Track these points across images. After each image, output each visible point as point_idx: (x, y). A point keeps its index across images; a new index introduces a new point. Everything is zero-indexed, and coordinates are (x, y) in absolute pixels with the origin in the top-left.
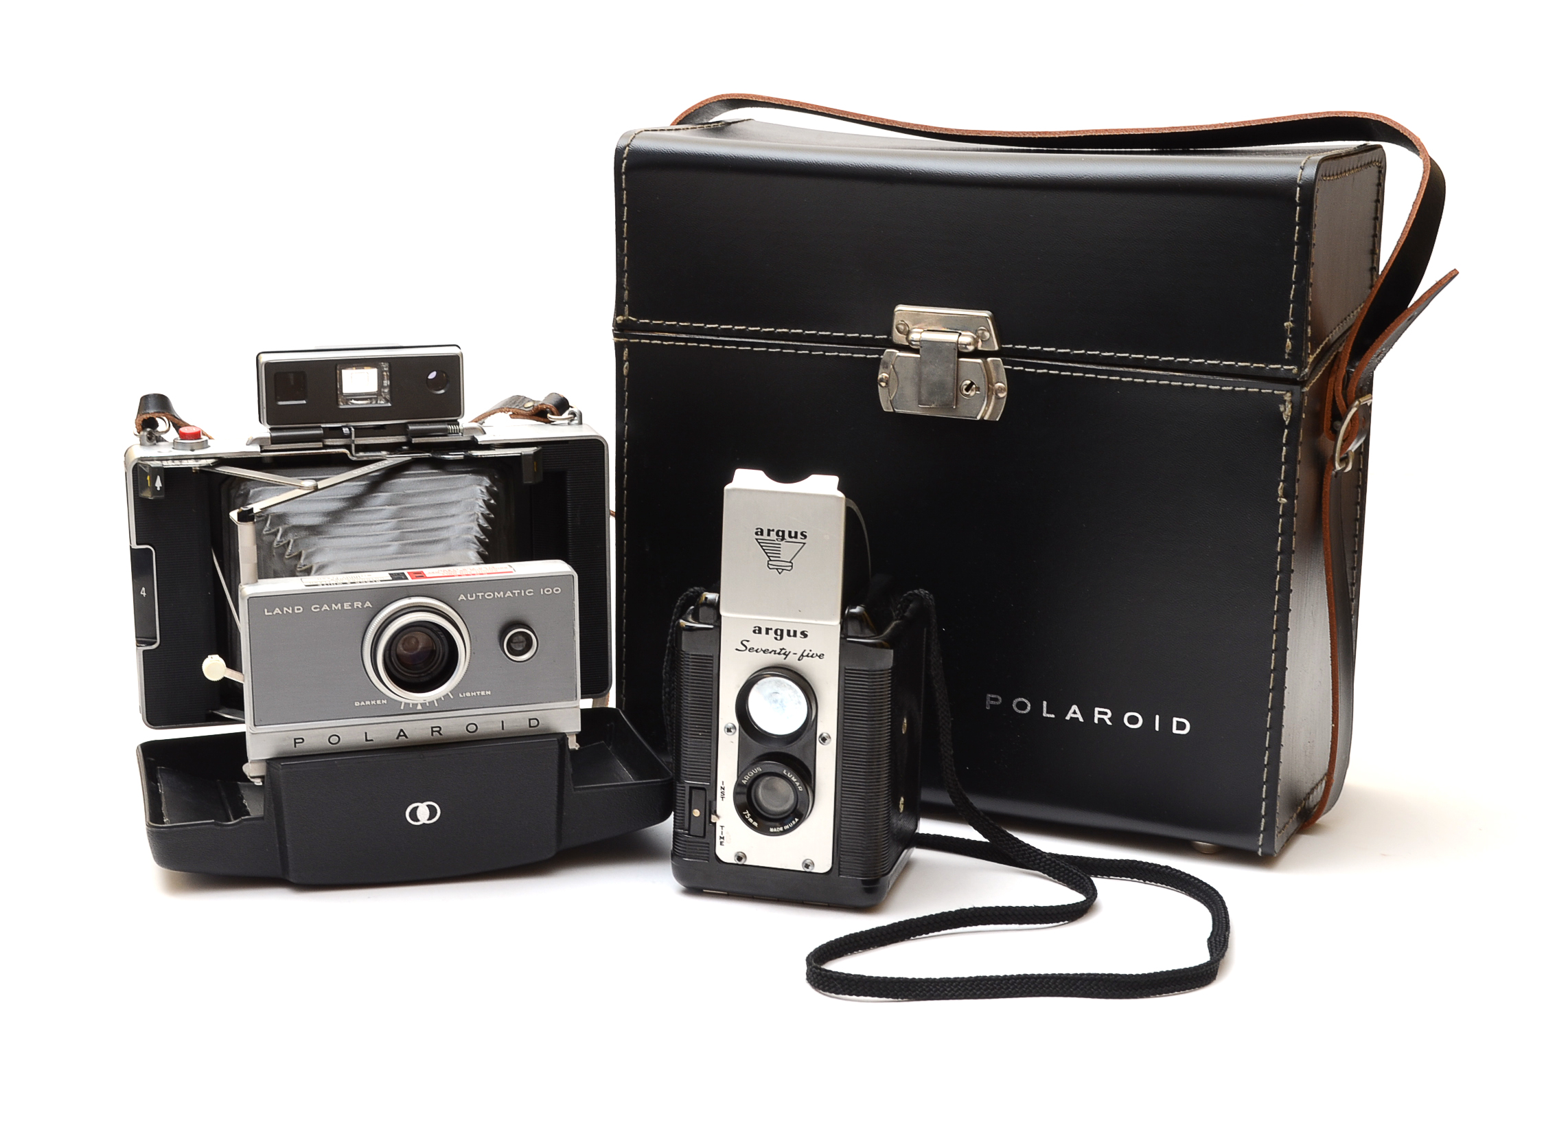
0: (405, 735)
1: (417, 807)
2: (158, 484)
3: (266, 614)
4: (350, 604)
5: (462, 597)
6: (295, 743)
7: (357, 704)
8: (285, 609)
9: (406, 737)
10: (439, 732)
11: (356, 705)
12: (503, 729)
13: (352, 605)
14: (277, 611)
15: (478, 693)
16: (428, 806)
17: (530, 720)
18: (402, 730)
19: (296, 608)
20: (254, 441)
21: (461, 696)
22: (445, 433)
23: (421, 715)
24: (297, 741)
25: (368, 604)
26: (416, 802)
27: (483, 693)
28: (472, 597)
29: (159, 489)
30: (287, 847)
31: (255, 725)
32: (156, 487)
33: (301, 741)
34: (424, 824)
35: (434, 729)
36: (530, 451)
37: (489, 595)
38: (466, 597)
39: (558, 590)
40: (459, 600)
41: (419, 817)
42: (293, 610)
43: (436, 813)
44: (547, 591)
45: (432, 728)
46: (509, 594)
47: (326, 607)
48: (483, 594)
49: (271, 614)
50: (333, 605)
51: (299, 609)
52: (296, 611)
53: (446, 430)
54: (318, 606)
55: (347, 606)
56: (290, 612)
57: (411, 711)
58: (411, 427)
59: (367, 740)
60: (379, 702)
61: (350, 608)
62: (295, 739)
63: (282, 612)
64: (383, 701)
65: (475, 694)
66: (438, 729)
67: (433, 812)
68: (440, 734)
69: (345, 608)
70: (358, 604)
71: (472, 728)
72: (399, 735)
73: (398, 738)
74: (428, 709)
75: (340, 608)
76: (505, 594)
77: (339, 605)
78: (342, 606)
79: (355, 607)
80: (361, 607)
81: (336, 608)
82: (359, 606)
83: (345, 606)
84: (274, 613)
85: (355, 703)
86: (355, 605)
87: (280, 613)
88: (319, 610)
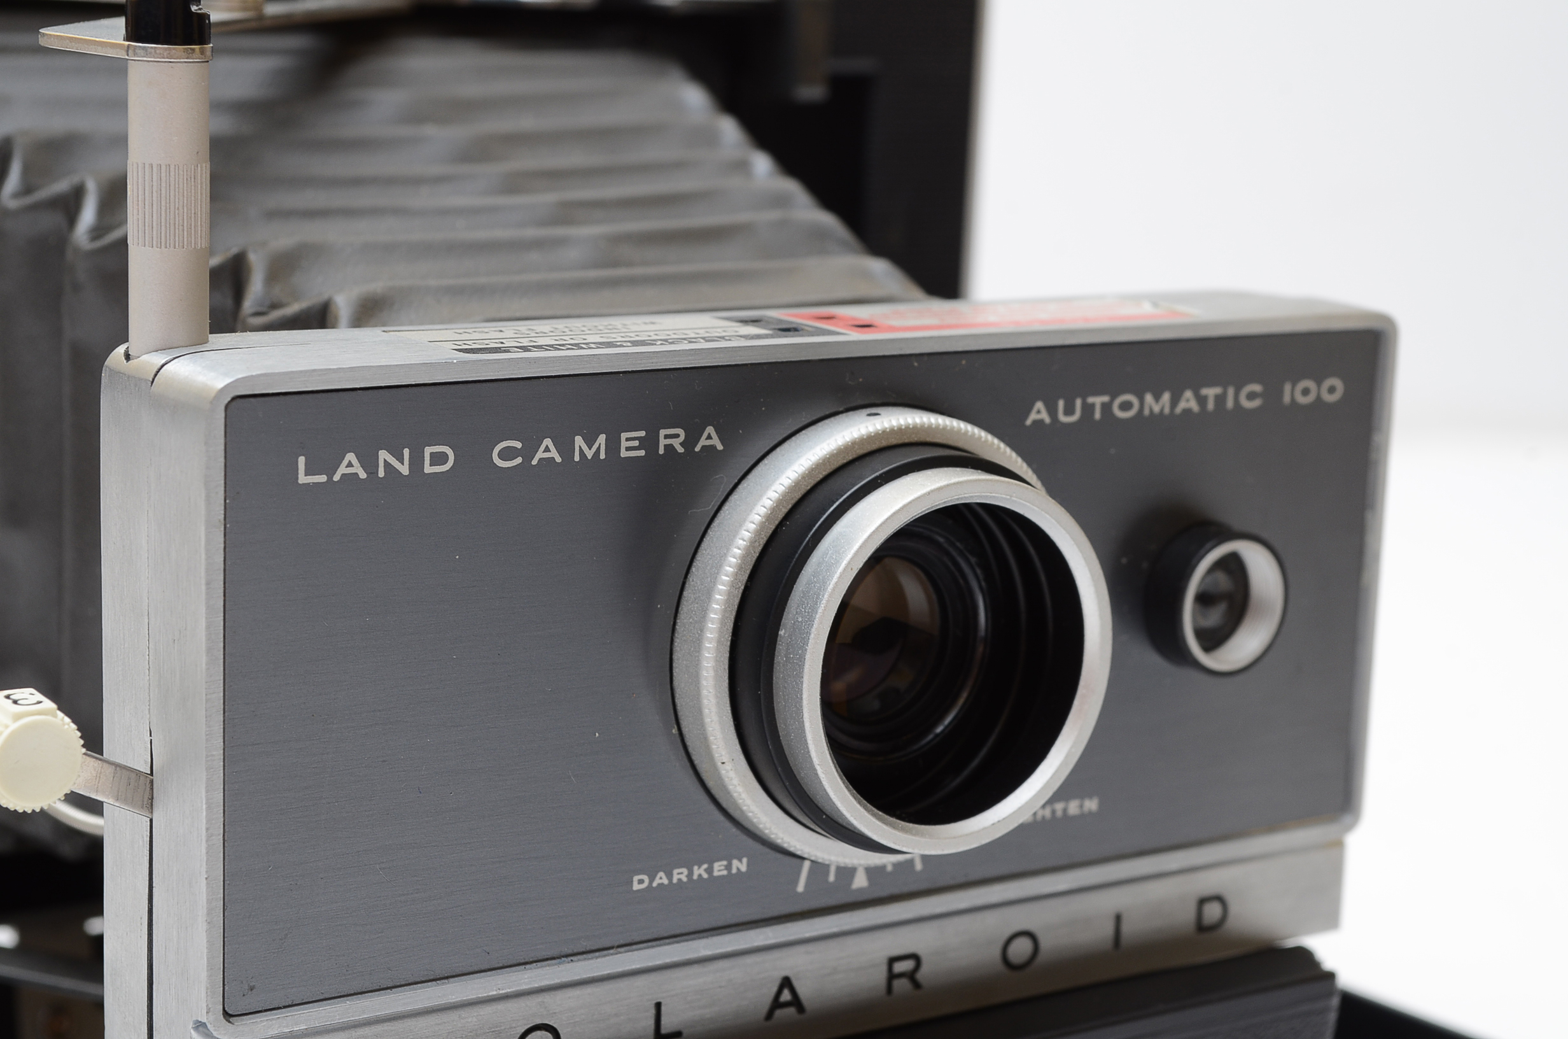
0: (796, 1002)
3: (303, 479)
4: (642, 434)
5: (1039, 410)
7: (639, 882)
8: (384, 455)
9: (800, 1006)
10: (911, 974)
11: (636, 887)
12: (1117, 943)
13: (650, 442)
14: (351, 465)
15: (1060, 807)
17: (1202, 903)
18: (786, 983)
19: (428, 450)
25: (710, 437)
27: (1074, 809)
28: (1069, 411)
31: (227, 1015)
35: (895, 969)
37: (1126, 407)
38: (1052, 411)
39: (1333, 389)
40: (1030, 422)
42: (416, 462)
45: (887, 961)
46: (1188, 400)
47: (547, 450)
48: (1103, 398)
49: (323, 478)
50: (579, 441)
51: (440, 459)
52: (428, 469)
54: (519, 445)
55: (629, 443)
56: (404, 470)
57: (831, 896)
59: (659, 1035)
60: (719, 869)
61: (642, 453)
63: (373, 471)
64: (735, 863)
65: (1048, 813)
66: (909, 964)
68: (917, 985)
69: (624, 454)
70: (672, 438)
71: (1021, 949)
72: (776, 1004)
73: (770, 1015)
74: (890, 886)
75: (602, 456)
76: (1174, 402)
77: (602, 439)
78: (613, 445)
79: (661, 451)
80: (681, 450)
81: (589, 454)
82: (676, 443)
83: (624, 444)
84: (336, 478)
85: (636, 878)
86: (663, 442)
87: (363, 475)
88: (519, 460)
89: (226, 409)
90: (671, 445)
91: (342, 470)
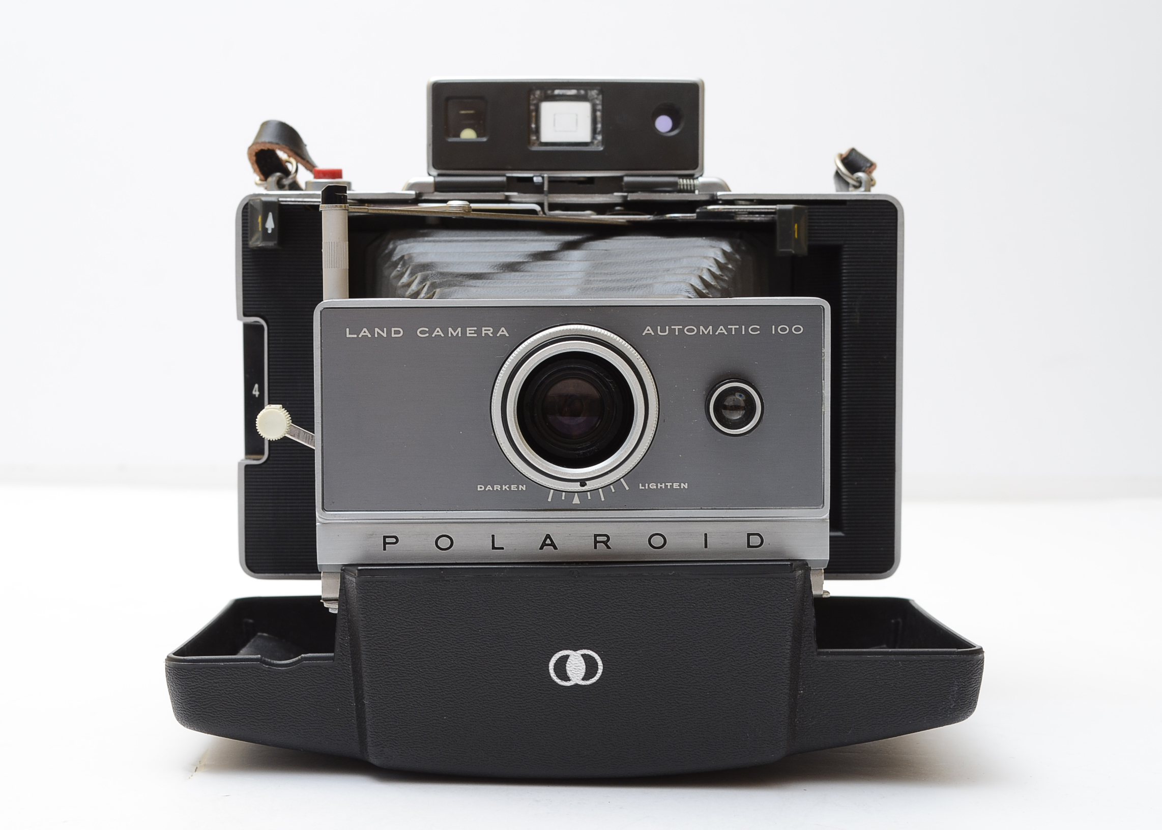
0: (553, 544)
1: (567, 657)
2: (270, 224)
3: (348, 336)
4: (476, 329)
5: (648, 330)
6: (385, 543)
7: (480, 488)
8: (377, 330)
9: (555, 548)
10: (605, 543)
11: (479, 489)
12: (706, 546)
13: (479, 332)
14: (365, 332)
15: (669, 484)
16: (582, 655)
17: (749, 535)
18: (548, 536)
19: (393, 329)
20: (411, 187)
21: (641, 487)
24: (388, 540)
25: (503, 331)
26: (566, 649)
27: (676, 486)
28: (663, 330)
29: (270, 231)
30: (364, 704)
32: (267, 229)
33: (394, 540)
34: (577, 685)
35: (599, 539)
36: (790, 207)
37: (690, 331)
38: (655, 331)
39: (798, 329)
40: (644, 334)
41: (569, 674)
42: (389, 333)
43: (597, 669)
44: (782, 330)
45: (596, 536)
46: (722, 330)
47: (438, 332)
48: (681, 327)
49: (356, 336)
50: (450, 329)
51: (397, 332)
52: (393, 335)
53: (675, 184)
54: (427, 330)
55: (470, 332)
56: (385, 335)
57: (562, 503)
58: (626, 179)
59: (494, 548)
60: (514, 487)
61: (476, 335)
62: (385, 537)
63: (373, 335)
64: (520, 486)
65: (663, 485)
66: (605, 539)
67: (591, 665)
68: (608, 547)
69: (468, 335)
70: (487, 331)
71: (658, 541)
72: (544, 544)
73: (541, 548)
74: (591, 502)
75: (460, 335)
76: (714, 331)
77: (459, 329)
78: (464, 332)
79: (483, 335)
80: (491, 335)
81: (455, 334)
82: (489, 333)
83: (468, 332)
84: (360, 336)
85: (479, 486)
86: (484, 332)
87: (370, 336)
88: (427, 335)
89: (321, 312)
90: (487, 333)
91: (362, 334)
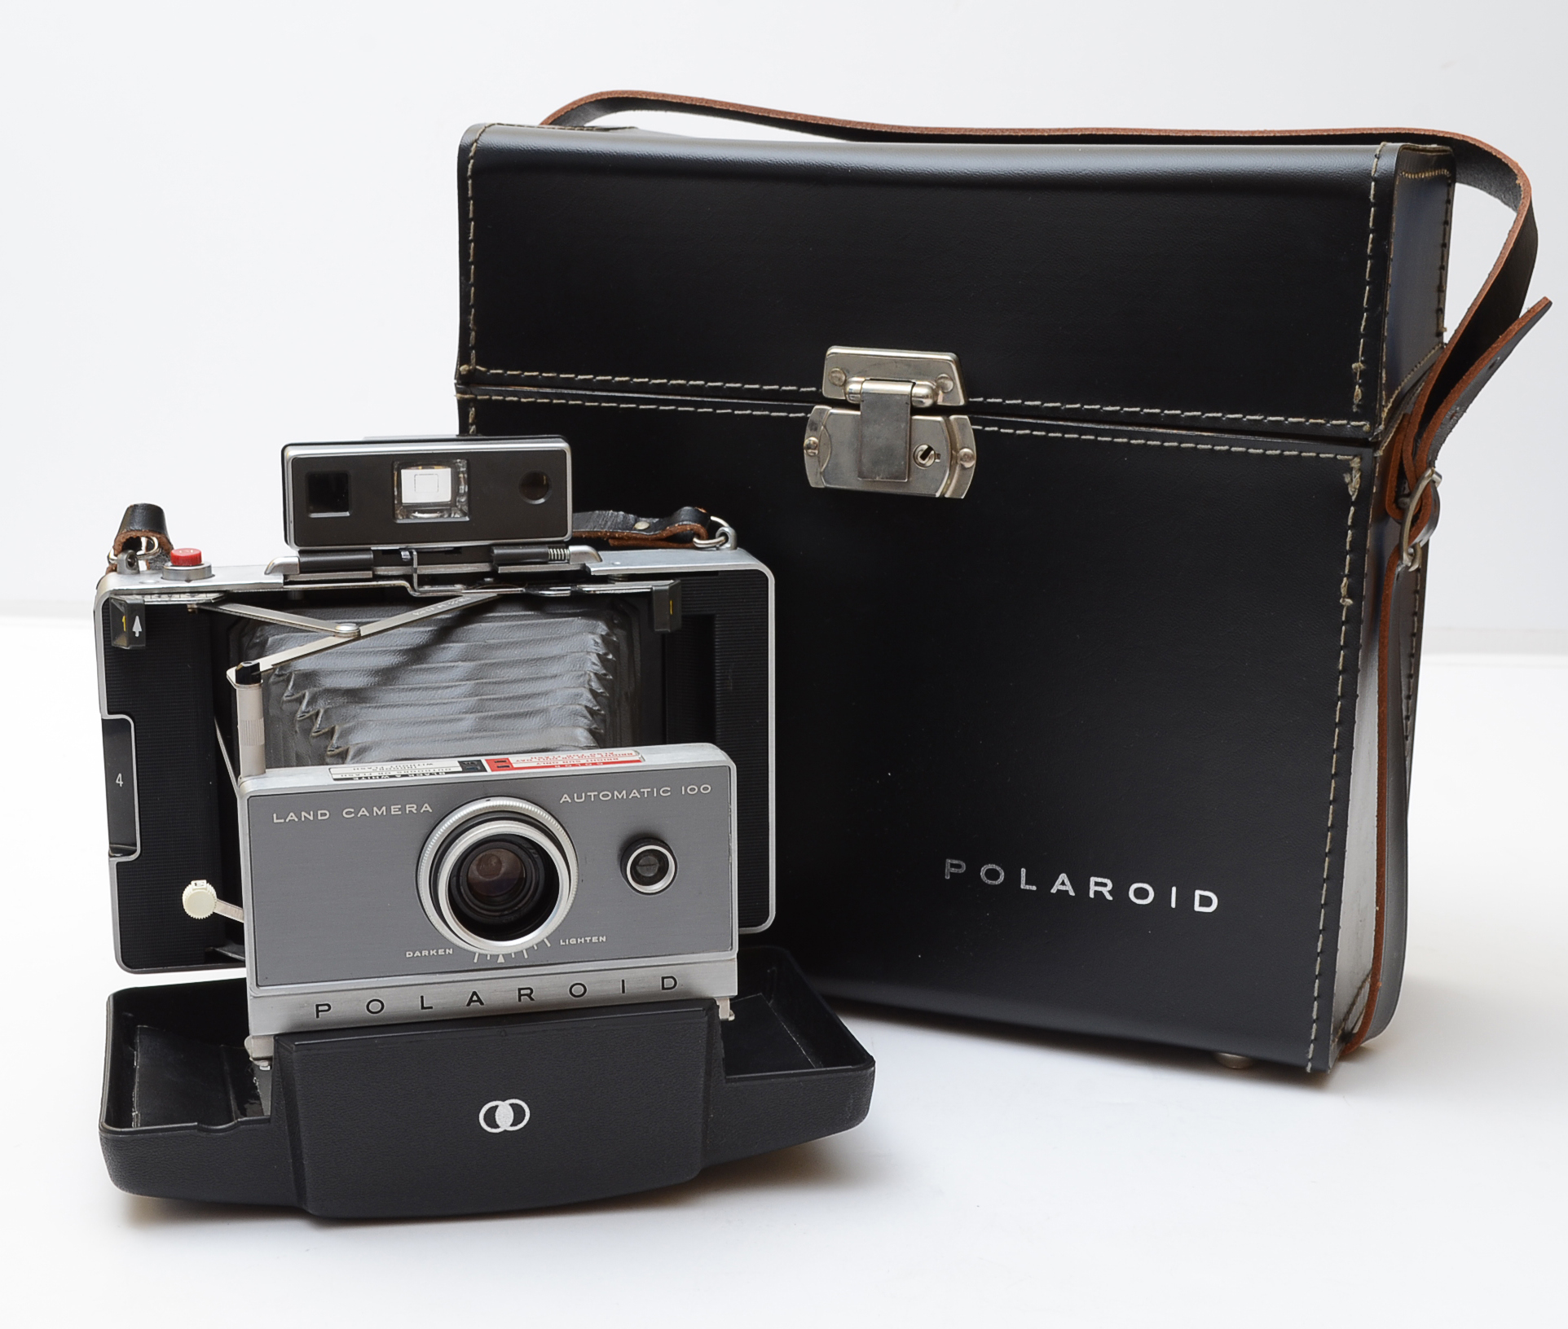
0: (479, 1000)
1: (497, 1107)
2: (137, 628)
3: (275, 821)
4: (400, 806)
5: (566, 798)
6: (318, 1011)
7: (409, 954)
8: (303, 814)
9: (482, 1003)
10: (529, 996)
11: (408, 956)
12: (623, 991)
13: (403, 809)
14: (292, 816)
15: (588, 939)
16: (511, 1105)
17: (663, 978)
18: (475, 993)
19: (319, 812)
20: (274, 569)
21: (562, 943)
22: (545, 559)
23: (504, 971)
24: (320, 1008)
25: (427, 808)
26: (495, 1100)
27: (595, 939)
28: (579, 798)
29: (137, 635)
30: (303, 1164)
31: (257, 985)
32: (134, 633)
33: (326, 1008)
34: (505, 1131)
35: (522, 992)
36: (664, 585)
37: (605, 796)
38: (572, 799)
39: (706, 789)
40: (561, 802)
41: (498, 1122)
42: (315, 816)
43: (524, 1115)
44: (691, 790)
45: (520, 990)
46: (635, 793)
47: (364, 812)
48: (596, 793)
49: (282, 821)
50: (375, 809)
51: (324, 815)
52: (320, 818)
53: (546, 554)
54: (352, 810)
55: (395, 810)
56: (311, 818)
57: (489, 965)
58: (496, 551)
59: (423, 1008)
60: (441, 952)
61: (400, 813)
62: (317, 1006)
63: (300, 819)
64: (447, 952)
65: (583, 940)
66: (528, 991)
67: (518, 1114)
68: (532, 999)
69: (393, 813)
70: (411, 808)
71: (578, 990)
72: (471, 1001)
73: (469, 1004)
74: (514, 963)
75: (385, 813)
76: (628, 795)
77: (384, 808)
78: (388, 810)
79: (407, 812)
80: (415, 812)
81: (380, 813)
82: (414, 810)
83: (392, 810)
84: (287, 820)
85: (407, 953)
86: (408, 810)
87: (296, 820)
88: (353, 815)
89: (248, 800)
90: (411, 811)
91: (289, 818)
